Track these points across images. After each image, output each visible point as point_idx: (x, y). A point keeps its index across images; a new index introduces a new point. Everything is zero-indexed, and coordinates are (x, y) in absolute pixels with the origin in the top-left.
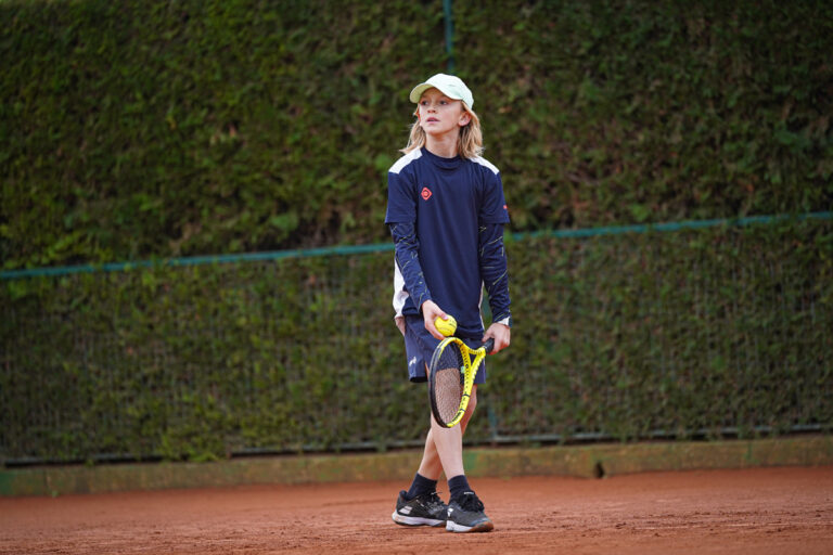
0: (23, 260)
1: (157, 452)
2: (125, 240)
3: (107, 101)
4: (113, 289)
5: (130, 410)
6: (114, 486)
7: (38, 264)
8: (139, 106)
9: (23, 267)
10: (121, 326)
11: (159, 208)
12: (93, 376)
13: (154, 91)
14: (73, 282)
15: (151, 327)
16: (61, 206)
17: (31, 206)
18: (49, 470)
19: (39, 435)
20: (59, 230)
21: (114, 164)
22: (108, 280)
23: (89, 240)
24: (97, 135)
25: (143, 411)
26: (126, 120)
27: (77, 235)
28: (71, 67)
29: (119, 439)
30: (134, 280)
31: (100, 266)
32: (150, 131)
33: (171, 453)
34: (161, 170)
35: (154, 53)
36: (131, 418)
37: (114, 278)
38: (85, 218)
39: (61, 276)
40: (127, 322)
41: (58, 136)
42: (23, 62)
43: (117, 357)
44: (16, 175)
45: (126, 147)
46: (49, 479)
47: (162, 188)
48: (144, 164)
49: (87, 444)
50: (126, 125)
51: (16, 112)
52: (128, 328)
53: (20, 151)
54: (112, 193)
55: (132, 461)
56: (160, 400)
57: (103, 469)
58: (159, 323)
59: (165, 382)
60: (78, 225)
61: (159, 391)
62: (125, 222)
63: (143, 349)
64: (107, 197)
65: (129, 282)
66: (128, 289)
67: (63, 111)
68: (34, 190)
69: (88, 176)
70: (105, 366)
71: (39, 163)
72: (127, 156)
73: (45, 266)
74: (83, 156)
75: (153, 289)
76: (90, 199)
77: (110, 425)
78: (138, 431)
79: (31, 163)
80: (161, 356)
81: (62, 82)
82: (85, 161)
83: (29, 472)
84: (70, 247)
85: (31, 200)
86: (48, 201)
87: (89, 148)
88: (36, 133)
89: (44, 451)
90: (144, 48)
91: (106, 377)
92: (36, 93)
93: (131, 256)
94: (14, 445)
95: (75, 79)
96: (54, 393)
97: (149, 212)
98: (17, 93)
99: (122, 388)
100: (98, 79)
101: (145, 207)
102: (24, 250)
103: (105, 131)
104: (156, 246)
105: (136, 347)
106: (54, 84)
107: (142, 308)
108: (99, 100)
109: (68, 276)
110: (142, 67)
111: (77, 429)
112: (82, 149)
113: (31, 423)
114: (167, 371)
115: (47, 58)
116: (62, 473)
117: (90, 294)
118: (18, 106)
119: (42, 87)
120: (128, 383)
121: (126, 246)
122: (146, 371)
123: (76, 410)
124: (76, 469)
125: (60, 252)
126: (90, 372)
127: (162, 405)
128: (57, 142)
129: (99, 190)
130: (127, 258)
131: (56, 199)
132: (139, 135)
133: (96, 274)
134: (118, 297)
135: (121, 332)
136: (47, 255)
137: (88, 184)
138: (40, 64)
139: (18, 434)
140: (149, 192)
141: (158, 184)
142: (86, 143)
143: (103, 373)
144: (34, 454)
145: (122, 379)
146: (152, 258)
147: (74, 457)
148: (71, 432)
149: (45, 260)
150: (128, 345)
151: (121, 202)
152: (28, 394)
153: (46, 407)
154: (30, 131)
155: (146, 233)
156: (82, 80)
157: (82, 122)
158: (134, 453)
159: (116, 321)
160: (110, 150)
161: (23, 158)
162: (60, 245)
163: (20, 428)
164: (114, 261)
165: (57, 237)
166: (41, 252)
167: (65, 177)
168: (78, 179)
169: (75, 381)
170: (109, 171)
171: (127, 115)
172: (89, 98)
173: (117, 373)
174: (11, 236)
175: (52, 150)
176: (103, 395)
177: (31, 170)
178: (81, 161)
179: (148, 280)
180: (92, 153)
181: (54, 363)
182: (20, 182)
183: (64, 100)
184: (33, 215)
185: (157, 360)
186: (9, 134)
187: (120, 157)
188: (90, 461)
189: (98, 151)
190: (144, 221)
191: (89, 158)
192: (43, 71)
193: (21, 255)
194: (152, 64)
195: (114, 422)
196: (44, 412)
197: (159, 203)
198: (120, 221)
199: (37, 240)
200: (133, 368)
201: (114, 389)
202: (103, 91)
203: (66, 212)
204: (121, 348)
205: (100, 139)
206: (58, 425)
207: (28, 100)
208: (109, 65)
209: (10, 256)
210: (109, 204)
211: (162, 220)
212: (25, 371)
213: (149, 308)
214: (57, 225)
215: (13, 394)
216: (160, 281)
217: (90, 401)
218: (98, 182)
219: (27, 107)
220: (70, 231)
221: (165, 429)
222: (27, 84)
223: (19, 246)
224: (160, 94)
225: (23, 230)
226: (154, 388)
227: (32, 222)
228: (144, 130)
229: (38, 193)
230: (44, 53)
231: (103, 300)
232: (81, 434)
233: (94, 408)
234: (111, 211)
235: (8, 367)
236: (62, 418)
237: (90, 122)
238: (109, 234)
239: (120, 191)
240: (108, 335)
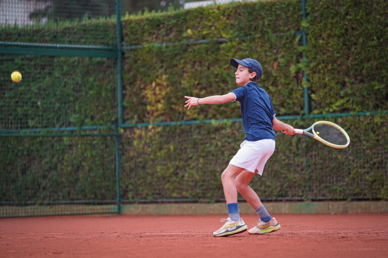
0: (321, 110)
1: (379, 196)
2: (367, 102)
3: (361, 40)
4: (361, 124)
5: (367, 177)
6: (359, 211)
7: (328, 112)
8: (375, 43)
9: (321, 113)
10: (364, 140)
11: (383, 88)
12: (351, 162)
13: (382, 36)
14: (343, 120)
15: (378, 141)
16: (339, 86)
17: (325, 86)
18: (331, 203)
19: (326, 187)
20: (338, 97)
21: (363, 68)
22: (359, 119)
23: (351, 101)
24: (356, 55)
25: (373, 177)
26: (369, 49)
27: (346, 99)
28: (345, 24)
29: (362, 190)
30: (371, 120)
31: (355, 113)
32: (380, 54)
33: (385, 197)
34: (384, 71)
35: (382, 20)
36: (368, 181)
37: (362, 119)
38: (350, 92)
39: (338, 117)
40: (367, 138)
41: (338, 55)
42: (324, 22)
43: (362, 154)
44: (319, 72)
45: (368, 61)
46: (330, 207)
47: (384, 79)
48: (377, 68)
49: (347, 192)
50: (369, 51)
51: (320, 44)
52: (368, 141)
53: (321, 62)
54: (362, 81)
55: (367, 200)
56: (381, 173)
57: (355, 203)
58: (381, 139)
59: (383, 165)
60: (346, 95)
61: (380, 169)
62: (368, 94)
63: (374, 151)
64: (359, 83)
65: (368, 121)
66: (368, 124)
67: (341, 44)
68: (327, 79)
69: (352, 73)
70: (357, 158)
71: (330, 67)
72: (369, 65)
73: (331, 113)
74: (349, 64)
75: (379, 124)
76: (352, 84)
77: (358, 184)
78: (371, 187)
79: (326, 67)
80: (382, 154)
81: (341, 31)
82: (350, 66)
83: (321, 203)
84: (343, 105)
85: (326, 84)
86: (333, 84)
87: (352, 61)
88: (329, 54)
89: (328, 195)
90: (378, 17)
91: (357, 162)
92: (329, 36)
93: (370, 109)
94: (315, 191)
95: (347, 30)
96: (333, 169)
97: (378, 90)
98: (320, 36)
99: (364, 168)
100: (357, 30)
101: (376, 88)
102: (322, 105)
103: (359, 53)
104: (381, 105)
105: (371, 149)
106: (337, 32)
107: (374, 132)
108: (357, 40)
109: (341, 117)
110: (377, 26)
111: (344, 185)
112: (349, 61)
113: (323, 182)
114: (384, 161)
115: (334, 21)
116: (336, 204)
117: (351, 126)
118: (321, 41)
119: (332, 34)
120: (367, 165)
121: (368, 104)
122: (375, 160)
123: (343, 177)
124: (343, 203)
125: (338, 107)
126: (350, 160)
127: (381, 175)
128: (338, 58)
129: (356, 79)
130: (368, 110)
131: (337, 83)
132: (375, 55)
133: (354, 116)
134: (363, 127)
135: (364, 143)
136: (332, 108)
137: (351, 77)
138: (331, 23)
139: (317, 187)
140: (379, 81)
141: (383, 77)
142: (351, 59)
143: (356, 160)
144: (324, 196)
145: (364, 163)
146: (379, 110)
147: (342, 197)
148: (341, 186)
149: (331, 110)
150: (367, 148)
151: (366, 85)
152: (322, 169)
153: (330, 175)
154: (326, 53)
155: (376, 99)
156: (350, 30)
157: (349, 49)
158: (368, 196)
159: (362, 138)
160: (362, 62)
161: (323, 65)
162: (338, 103)
163: (318, 184)
164: (362, 111)
165: (337, 100)
166: (329, 107)
167: (341, 73)
168: (347, 75)
169: (343, 163)
170: (361, 71)
171: (369, 47)
172: (353, 39)
173: (362, 161)
174: (316, 99)
175: (335, 62)
176: (355, 170)
177: (326, 70)
178: (349, 66)
179: (377, 120)
180: (353, 63)
181: (334, 156)
182: (321, 75)
183: (342, 40)
184: (326, 90)
185: (380, 156)
186: (317, 54)
187: (366, 65)
188: (349, 200)
189: (356, 62)
190: (376, 94)
191: (352, 65)
192: (332, 27)
193: (321, 107)
194: (381, 24)
195: (360, 183)
196: (329, 177)
197: (383, 86)
198: (365, 93)
199: (328, 101)
200: (369, 159)
201: (360, 168)
202: (359, 36)
203: (341, 89)
204: (364, 150)
205: (357, 57)
206: (335, 183)
207: (326, 39)
208: (362, 24)
209: (316, 108)
210: (361, 86)
211: (384, 93)
212: (321, 159)
213: (377, 133)
214: (337, 95)
215: (315, 169)
216: (382, 121)
217: (350, 173)
218: (356, 76)
219: (325, 42)
220: (342, 98)
221: (383, 186)
222: (325, 31)
223: (320, 104)
224: (385, 37)
225: (322, 97)
226: (378, 168)
227: (326, 93)
228: (377, 53)
229: (329, 80)
230: (333, 18)
231: (356, 128)
232: (345, 187)
233: (351, 176)
234: (361, 89)
235: (313, 157)
236: (337, 180)
237: (353, 49)
238: (360, 99)
239: (366, 80)
240: (358, 144)
